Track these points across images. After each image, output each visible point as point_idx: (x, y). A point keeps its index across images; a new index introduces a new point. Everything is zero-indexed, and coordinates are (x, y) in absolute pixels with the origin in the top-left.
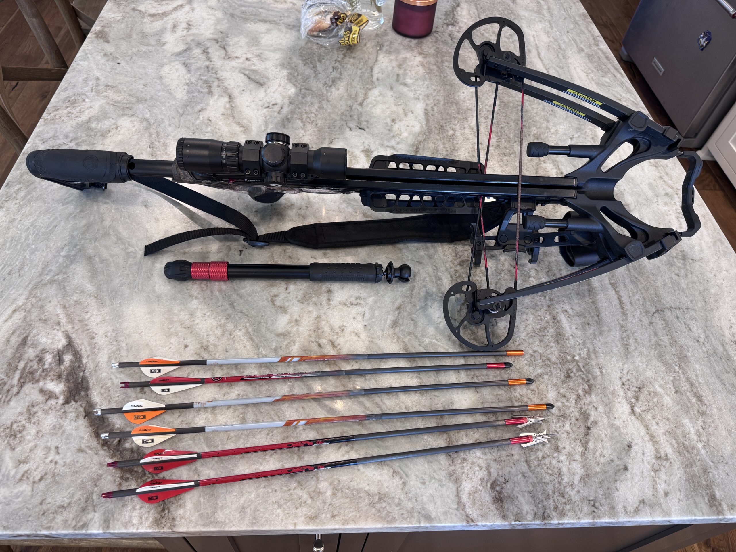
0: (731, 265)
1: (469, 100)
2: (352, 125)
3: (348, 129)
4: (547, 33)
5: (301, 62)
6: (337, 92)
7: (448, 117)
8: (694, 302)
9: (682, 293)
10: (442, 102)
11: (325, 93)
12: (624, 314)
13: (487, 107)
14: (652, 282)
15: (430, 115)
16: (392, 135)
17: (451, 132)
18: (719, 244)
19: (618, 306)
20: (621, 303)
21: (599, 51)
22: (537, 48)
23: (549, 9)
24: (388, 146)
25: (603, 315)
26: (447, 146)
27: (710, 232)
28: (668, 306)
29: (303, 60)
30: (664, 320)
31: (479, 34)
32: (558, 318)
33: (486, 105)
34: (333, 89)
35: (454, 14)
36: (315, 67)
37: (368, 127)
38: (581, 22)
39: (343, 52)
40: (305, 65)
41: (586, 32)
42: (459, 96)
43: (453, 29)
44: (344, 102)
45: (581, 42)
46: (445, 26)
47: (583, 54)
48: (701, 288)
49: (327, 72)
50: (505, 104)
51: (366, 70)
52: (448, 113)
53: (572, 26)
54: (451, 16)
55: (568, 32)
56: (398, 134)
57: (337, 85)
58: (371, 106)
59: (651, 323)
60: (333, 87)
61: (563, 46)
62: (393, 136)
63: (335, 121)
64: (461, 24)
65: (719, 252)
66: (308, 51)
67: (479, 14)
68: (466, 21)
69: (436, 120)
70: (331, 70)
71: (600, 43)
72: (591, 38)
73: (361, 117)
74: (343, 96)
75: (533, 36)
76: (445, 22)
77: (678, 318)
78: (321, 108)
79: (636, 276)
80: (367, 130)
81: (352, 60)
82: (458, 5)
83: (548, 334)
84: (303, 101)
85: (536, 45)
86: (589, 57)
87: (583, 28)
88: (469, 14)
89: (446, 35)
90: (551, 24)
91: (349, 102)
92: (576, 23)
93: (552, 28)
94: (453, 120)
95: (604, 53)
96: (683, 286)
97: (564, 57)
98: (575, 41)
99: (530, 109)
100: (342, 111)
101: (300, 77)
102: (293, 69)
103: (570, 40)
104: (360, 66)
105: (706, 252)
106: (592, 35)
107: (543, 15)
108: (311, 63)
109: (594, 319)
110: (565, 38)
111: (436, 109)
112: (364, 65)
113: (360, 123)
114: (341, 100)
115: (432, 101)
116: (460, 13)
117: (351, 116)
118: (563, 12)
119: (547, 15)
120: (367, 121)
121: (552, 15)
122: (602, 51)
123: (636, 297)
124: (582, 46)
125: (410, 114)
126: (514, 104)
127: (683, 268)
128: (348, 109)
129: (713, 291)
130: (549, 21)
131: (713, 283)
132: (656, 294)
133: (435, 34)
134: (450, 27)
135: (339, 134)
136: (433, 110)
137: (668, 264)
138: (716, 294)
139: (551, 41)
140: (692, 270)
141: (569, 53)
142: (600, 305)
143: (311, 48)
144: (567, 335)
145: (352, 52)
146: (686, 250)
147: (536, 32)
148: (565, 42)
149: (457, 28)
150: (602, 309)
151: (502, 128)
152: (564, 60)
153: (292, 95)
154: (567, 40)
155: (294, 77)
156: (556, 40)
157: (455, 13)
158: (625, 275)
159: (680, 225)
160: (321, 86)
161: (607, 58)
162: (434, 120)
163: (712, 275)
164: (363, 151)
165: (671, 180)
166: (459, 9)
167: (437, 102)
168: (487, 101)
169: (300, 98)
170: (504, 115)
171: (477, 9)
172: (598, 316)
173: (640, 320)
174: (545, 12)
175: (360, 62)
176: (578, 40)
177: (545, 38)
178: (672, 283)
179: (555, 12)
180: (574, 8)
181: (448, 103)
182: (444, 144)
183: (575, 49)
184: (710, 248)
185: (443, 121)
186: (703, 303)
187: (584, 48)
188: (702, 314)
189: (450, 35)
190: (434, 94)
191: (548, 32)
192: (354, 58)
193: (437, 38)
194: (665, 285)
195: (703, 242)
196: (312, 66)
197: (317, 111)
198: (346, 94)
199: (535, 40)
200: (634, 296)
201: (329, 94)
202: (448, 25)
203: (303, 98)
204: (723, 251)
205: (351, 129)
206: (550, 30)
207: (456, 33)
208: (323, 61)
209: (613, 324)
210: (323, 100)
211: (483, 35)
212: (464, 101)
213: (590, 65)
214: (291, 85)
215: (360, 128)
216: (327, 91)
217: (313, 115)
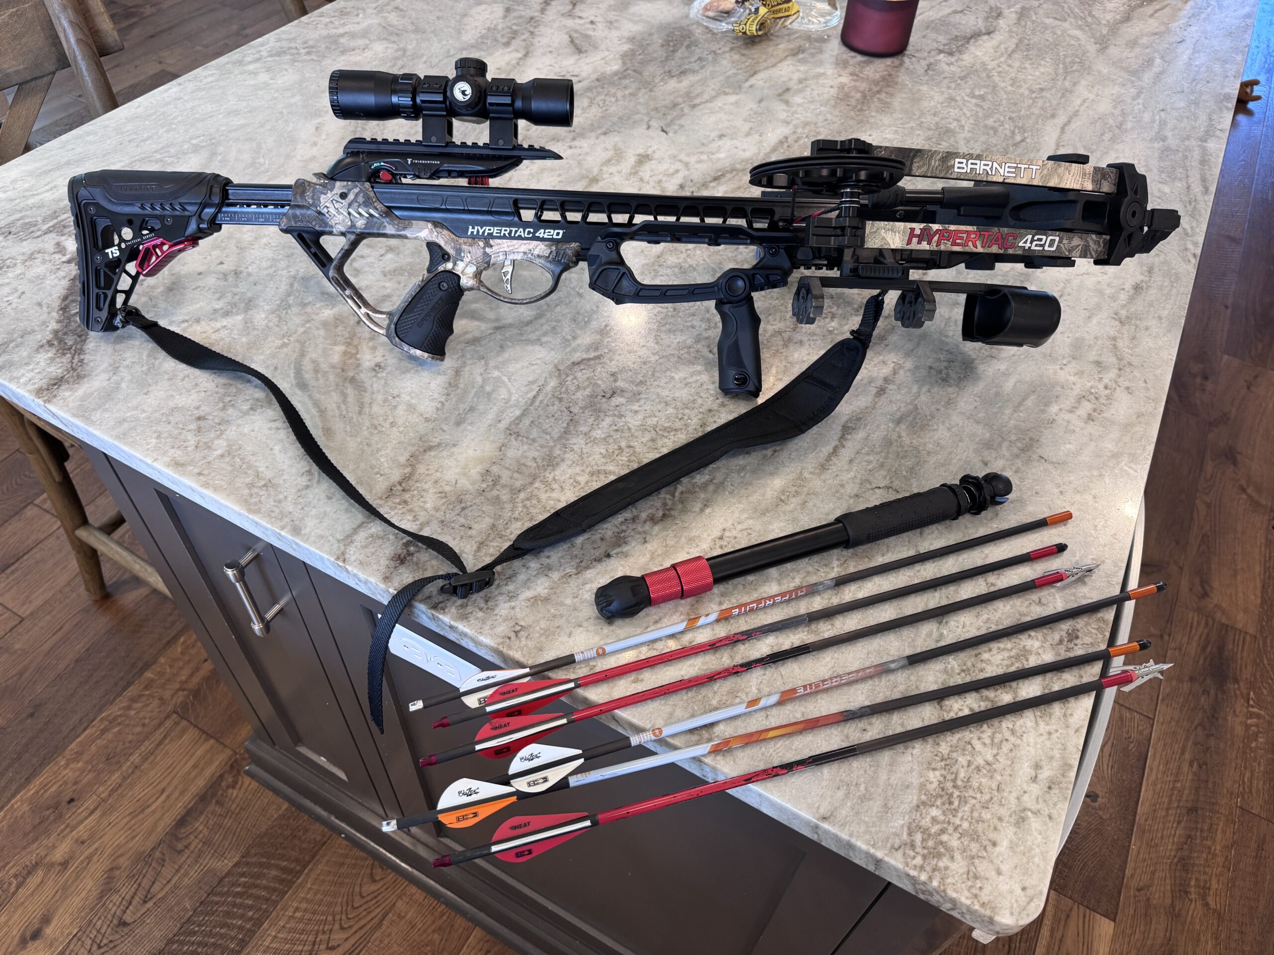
2: (656, 124)
3: (645, 126)
4: (1118, 102)
5: (660, 41)
6: (675, 85)
11: (658, 81)
12: (823, 467)
19: (824, 454)
20: (835, 453)
22: (1074, 116)
23: (1162, 73)
24: (680, 161)
25: (785, 453)
29: (665, 41)
34: (673, 81)
35: (968, 42)
36: (674, 51)
37: (675, 132)
38: (1207, 104)
39: (734, 45)
41: (1203, 119)
43: (945, 59)
44: (672, 98)
46: (934, 52)
49: (686, 60)
51: (747, 72)
53: (1182, 104)
54: (961, 43)
55: (1163, 110)
56: (710, 152)
57: (683, 78)
58: (706, 111)
59: (856, 496)
60: (675, 78)
61: (1130, 125)
63: (637, 113)
64: (965, 57)
66: (684, 32)
67: (1013, 51)
68: (980, 54)
70: (693, 60)
73: (679, 119)
74: (678, 91)
76: (941, 48)
78: (633, 95)
80: (671, 134)
81: (737, 57)
82: (988, 33)
84: (617, 82)
88: (997, 47)
89: (925, 62)
91: (680, 100)
97: (1114, 139)
100: (659, 105)
101: (641, 57)
102: (641, 46)
104: (742, 66)
108: (674, 46)
110: (1147, 115)
112: (748, 66)
113: (669, 125)
114: (671, 94)
116: (979, 43)
117: (665, 114)
119: (1147, 81)
120: (681, 126)
121: (1157, 82)
123: (870, 458)
124: (1170, 133)
125: (755, 136)
128: (670, 106)
133: (904, 58)
134: (941, 56)
135: (626, 128)
139: (1111, 114)
143: (691, 31)
145: (751, 47)
148: (1139, 121)
149: (953, 59)
154: (1147, 120)
155: (633, 54)
157: (973, 41)
160: (659, 72)
164: (639, 155)
166: (985, 37)
169: (616, 78)
173: (842, 485)
175: (746, 62)
177: (1104, 108)
179: (1171, 80)
180: (1217, 82)
183: (1149, 134)
189: (930, 63)
191: (1122, 101)
192: (743, 55)
196: (671, 49)
197: (624, 96)
198: (685, 90)
200: (868, 454)
201: (662, 84)
202: (941, 52)
203: (620, 79)
205: (649, 127)
207: (943, 65)
208: (694, 48)
210: (646, 88)
213: (1154, 161)
214: (620, 62)
215: (663, 131)
216: (662, 80)
217: (613, 99)
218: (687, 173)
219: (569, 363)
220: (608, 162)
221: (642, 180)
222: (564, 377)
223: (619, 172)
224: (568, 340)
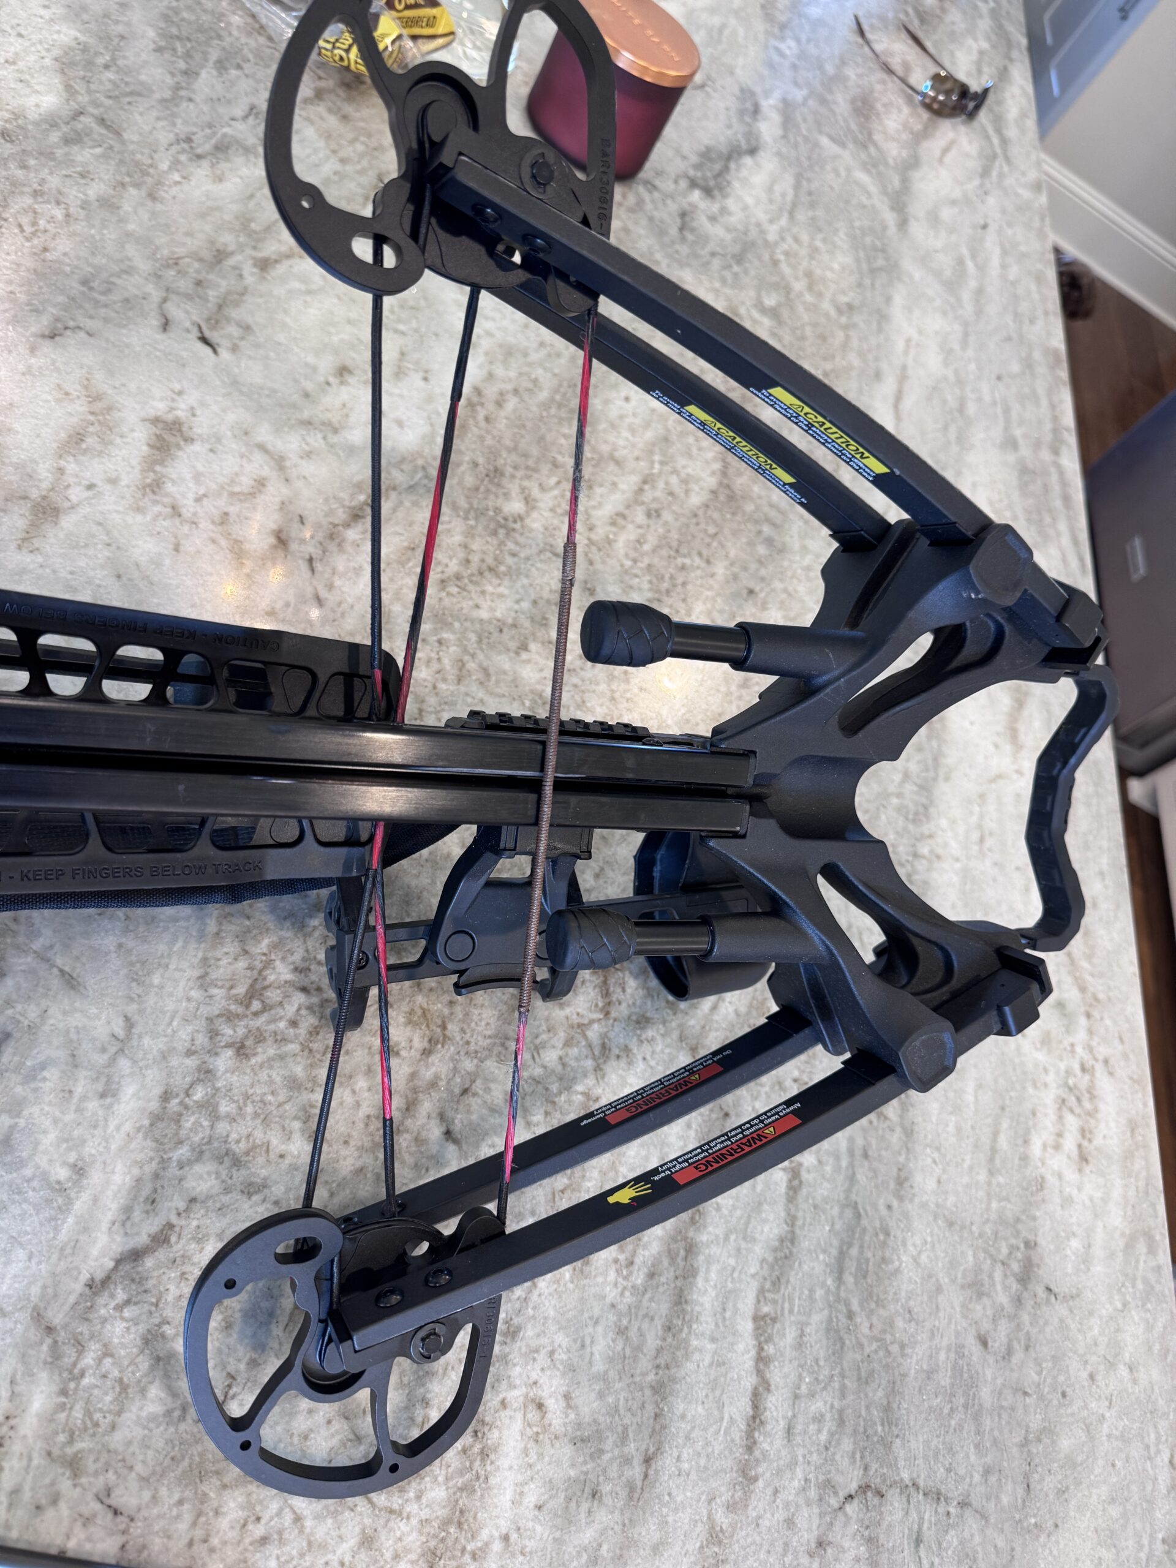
0: (1150, 1349)
1: (632, 430)
2: (182, 313)
3: (155, 322)
4: (947, 353)
5: (151, 33)
6: (209, 186)
7: (535, 451)
8: (993, 1479)
9: (969, 1427)
10: (544, 395)
11: (164, 166)
12: (746, 1475)
13: (674, 480)
14: (895, 1349)
15: (481, 413)
16: (306, 415)
17: (516, 506)
18: (1141, 1247)
19: (738, 1434)
20: (756, 1419)
21: (1053, 470)
22: (903, 378)
23: (980, 292)
24: (262, 448)
25: (666, 1463)
26: (476, 545)
27: (1132, 1193)
28: (905, 1475)
29: (163, 35)
30: (870, 1540)
31: (766, 257)
32: (493, 1436)
33: (675, 472)
34: (201, 172)
35: (726, 168)
36: (190, 74)
37: (234, 349)
38: (1041, 370)
39: (323, 84)
40: (159, 50)
41: (1044, 402)
42: (607, 402)
43: (703, 205)
44: (208, 228)
45: (1021, 423)
46: (683, 184)
47: (1012, 458)
48: (1035, 1421)
49: (221, 110)
50: (731, 498)
51: (362, 172)
52: (542, 439)
53: (1016, 368)
54: (717, 167)
55: (999, 378)
56: (327, 424)
57: (224, 165)
58: (297, 285)
59: (820, 1544)
60: (205, 163)
61: (971, 409)
62: (308, 423)
63: (129, 271)
64: (731, 203)
65: (1134, 1281)
66: (205, 17)
67: (794, 205)
68: (750, 201)
69: (489, 441)
70: (239, 112)
71: (1064, 451)
72: (1048, 426)
73: (237, 304)
74: (218, 209)
75: (908, 341)
76: (691, 173)
77: (918, 1542)
78: (107, 204)
79: (855, 1306)
80: (225, 354)
81: (332, 121)
82: (753, 151)
83: (412, 1508)
84: (59, 153)
85: (904, 368)
86: (1025, 472)
87: (1041, 388)
88: (770, 190)
89: (673, 207)
90: (966, 335)
91: (227, 239)
92: (1028, 365)
93: (965, 342)
94: (545, 468)
95: (1064, 484)
96: (986, 1394)
97: (961, 439)
98: (1007, 411)
99: (796, 546)
100: (180, 251)
101: (110, 75)
102: (105, 38)
103: (994, 403)
104: (348, 151)
105: (1098, 1269)
106: (1055, 419)
107: (959, 300)
108: (188, 55)
109: (628, 1473)
110: (985, 388)
111: (511, 403)
112: (362, 156)
113: (217, 317)
114: (203, 216)
115: (512, 374)
116: (744, 173)
117: (199, 283)
118: (1009, 319)
119: (968, 309)
120: (247, 328)
121: (979, 312)
122: (1061, 473)
123: (818, 1405)
124: (1018, 432)
125: (416, 379)
126: (758, 508)
127: (1011, 1318)
128: (206, 254)
129: (1065, 1444)
130: (966, 324)
131: (1075, 1408)
132: (887, 1409)
133: (641, 189)
134: (696, 195)
135: (106, 320)
136: (499, 404)
137: (970, 1285)
138: (1070, 1463)
139: (946, 379)
140: (1034, 1331)
141: (978, 435)
142: (680, 1407)
143: (221, 17)
144: (484, 1534)
145: (350, 100)
146: (1042, 1242)
147: (920, 332)
148: (979, 400)
149: (715, 208)
150: (678, 1428)
151: (683, 568)
152: (955, 449)
153: (33, 115)
154: (987, 398)
155: (89, 64)
156: (960, 382)
157: (733, 165)
158: (819, 1293)
159: (1060, 1135)
160: (164, 137)
161: (1067, 499)
162: (482, 438)
163: (1084, 1375)
164: (156, 421)
165: (1090, 957)
166: (748, 161)
167: (526, 384)
168: (681, 461)
169: (55, 137)
170: (712, 530)
171: (797, 187)
172: (648, 1461)
173: (790, 1523)
174: (966, 296)
175: (352, 142)
176: (1014, 414)
177: (933, 361)
178: (957, 1371)
179: (992, 310)
180: (1040, 323)
181: (560, 406)
182: (470, 533)
183: (997, 433)
184: (1112, 1255)
185: (514, 457)
186: (1020, 1492)
187: (1021, 441)
188: (1000, 1543)
189: (683, 215)
190: (534, 357)
191: (951, 351)
192: (345, 118)
193: (640, 203)
194: (929, 1374)
195: (1100, 1224)
196: (182, 65)
197: (85, 205)
198: (235, 207)
199: (906, 352)
200: (812, 1395)
201: (176, 177)
202: (693, 184)
203: (67, 141)
204: (1145, 1281)
205: (166, 325)
206: (957, 347)
207: (703, 219)
208: (233, 72)
209: (685, 1517)
210: (137, 186)
211: (775, 263)
212: (613, 426)
213: (1016, 496)
214: (57, 81)
215: (204, 340)
216: (175, 164)
217: (59, 213)
218: (285, 491)
219: (78, 1287)
220: (75, 442)
221: (176, 511)
222: (69, 1354)
223: (113, 481)
224: (60, 1189)
